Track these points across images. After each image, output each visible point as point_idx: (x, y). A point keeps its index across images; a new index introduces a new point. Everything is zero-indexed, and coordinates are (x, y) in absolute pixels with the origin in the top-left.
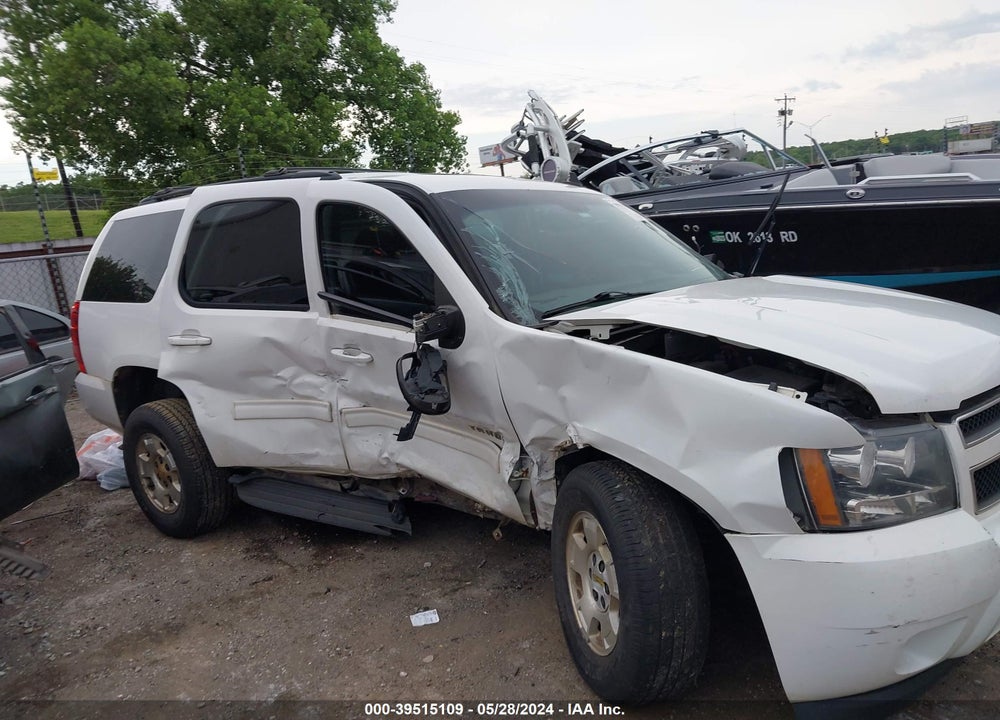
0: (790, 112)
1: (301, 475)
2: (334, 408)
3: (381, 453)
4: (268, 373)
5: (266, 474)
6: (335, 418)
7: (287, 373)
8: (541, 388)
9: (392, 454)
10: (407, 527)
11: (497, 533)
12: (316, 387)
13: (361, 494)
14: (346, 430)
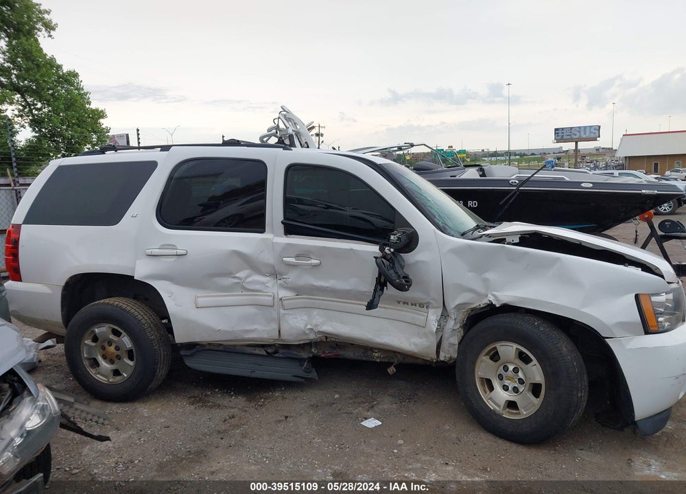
0: (322, 135)
1: (235, 346)
2: (276, 297)
3: (306, 325)
4: (229, 274)
5: (207, 347)
6: (276, 304)
7: (241, 274)
8: (470, 274)
9: (316, 326)
10: (314, 375)
11: (391, 370)
12: (263, 283)
13: (281, 356)
14: (282, 311)
